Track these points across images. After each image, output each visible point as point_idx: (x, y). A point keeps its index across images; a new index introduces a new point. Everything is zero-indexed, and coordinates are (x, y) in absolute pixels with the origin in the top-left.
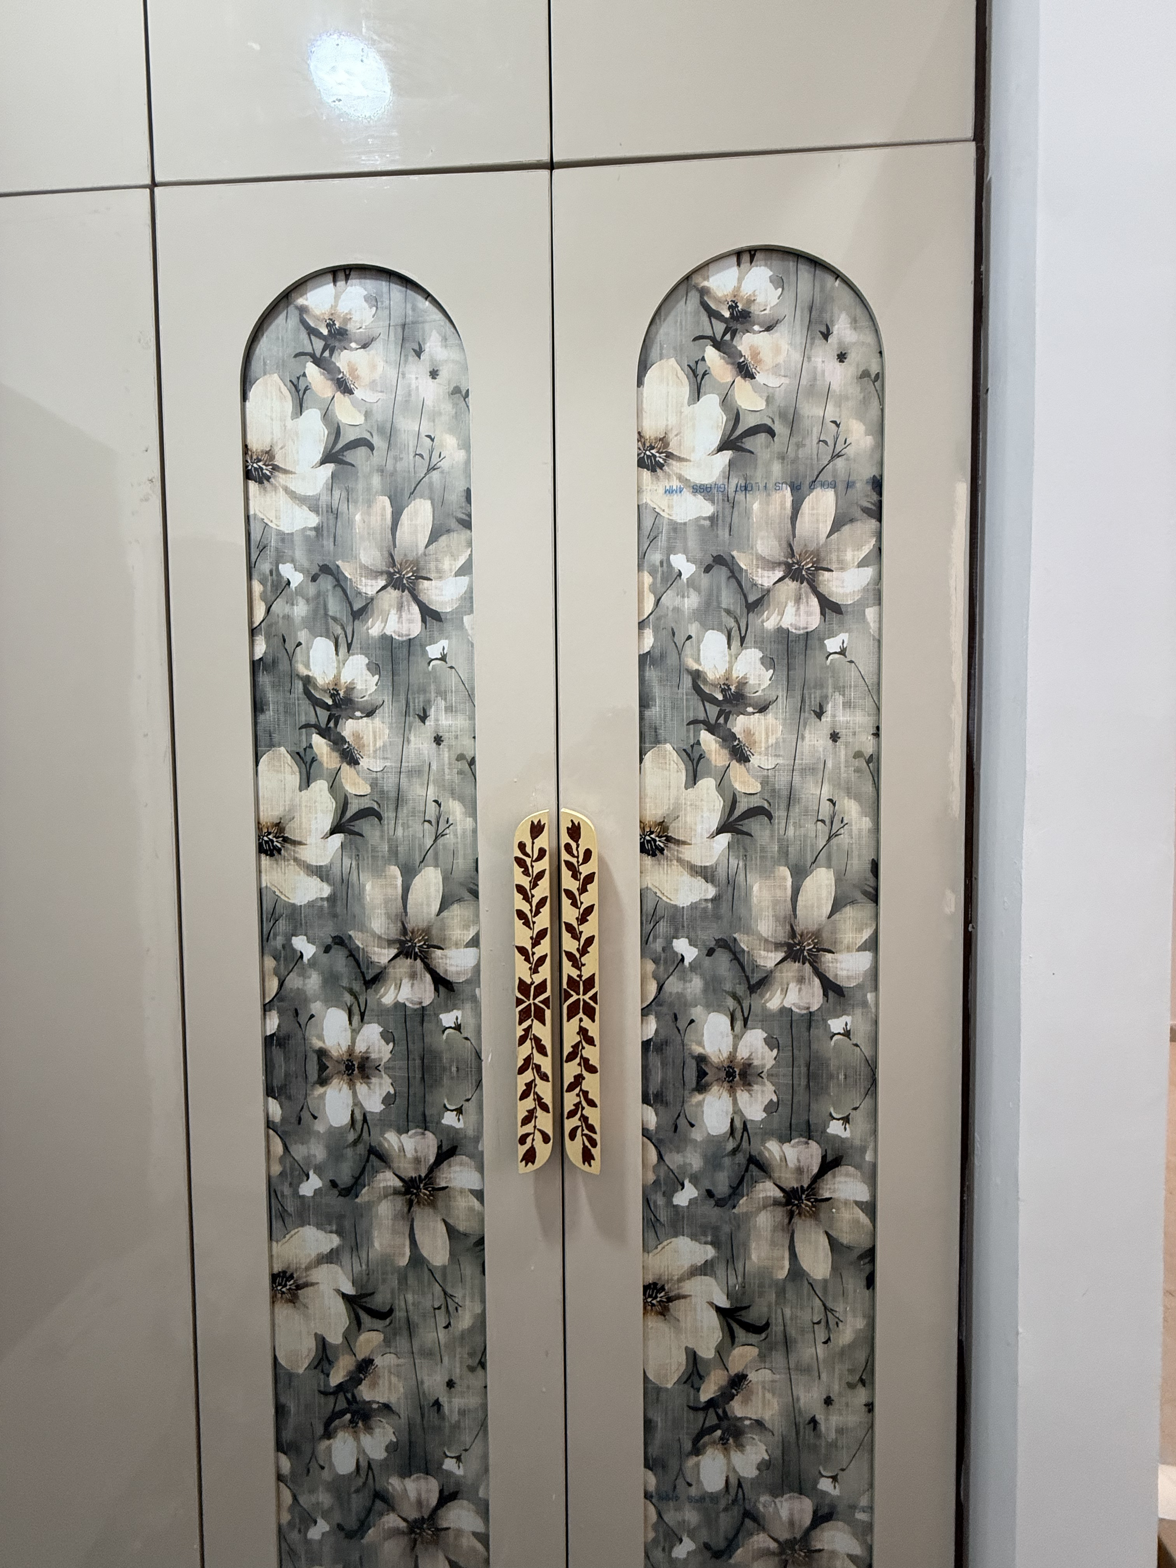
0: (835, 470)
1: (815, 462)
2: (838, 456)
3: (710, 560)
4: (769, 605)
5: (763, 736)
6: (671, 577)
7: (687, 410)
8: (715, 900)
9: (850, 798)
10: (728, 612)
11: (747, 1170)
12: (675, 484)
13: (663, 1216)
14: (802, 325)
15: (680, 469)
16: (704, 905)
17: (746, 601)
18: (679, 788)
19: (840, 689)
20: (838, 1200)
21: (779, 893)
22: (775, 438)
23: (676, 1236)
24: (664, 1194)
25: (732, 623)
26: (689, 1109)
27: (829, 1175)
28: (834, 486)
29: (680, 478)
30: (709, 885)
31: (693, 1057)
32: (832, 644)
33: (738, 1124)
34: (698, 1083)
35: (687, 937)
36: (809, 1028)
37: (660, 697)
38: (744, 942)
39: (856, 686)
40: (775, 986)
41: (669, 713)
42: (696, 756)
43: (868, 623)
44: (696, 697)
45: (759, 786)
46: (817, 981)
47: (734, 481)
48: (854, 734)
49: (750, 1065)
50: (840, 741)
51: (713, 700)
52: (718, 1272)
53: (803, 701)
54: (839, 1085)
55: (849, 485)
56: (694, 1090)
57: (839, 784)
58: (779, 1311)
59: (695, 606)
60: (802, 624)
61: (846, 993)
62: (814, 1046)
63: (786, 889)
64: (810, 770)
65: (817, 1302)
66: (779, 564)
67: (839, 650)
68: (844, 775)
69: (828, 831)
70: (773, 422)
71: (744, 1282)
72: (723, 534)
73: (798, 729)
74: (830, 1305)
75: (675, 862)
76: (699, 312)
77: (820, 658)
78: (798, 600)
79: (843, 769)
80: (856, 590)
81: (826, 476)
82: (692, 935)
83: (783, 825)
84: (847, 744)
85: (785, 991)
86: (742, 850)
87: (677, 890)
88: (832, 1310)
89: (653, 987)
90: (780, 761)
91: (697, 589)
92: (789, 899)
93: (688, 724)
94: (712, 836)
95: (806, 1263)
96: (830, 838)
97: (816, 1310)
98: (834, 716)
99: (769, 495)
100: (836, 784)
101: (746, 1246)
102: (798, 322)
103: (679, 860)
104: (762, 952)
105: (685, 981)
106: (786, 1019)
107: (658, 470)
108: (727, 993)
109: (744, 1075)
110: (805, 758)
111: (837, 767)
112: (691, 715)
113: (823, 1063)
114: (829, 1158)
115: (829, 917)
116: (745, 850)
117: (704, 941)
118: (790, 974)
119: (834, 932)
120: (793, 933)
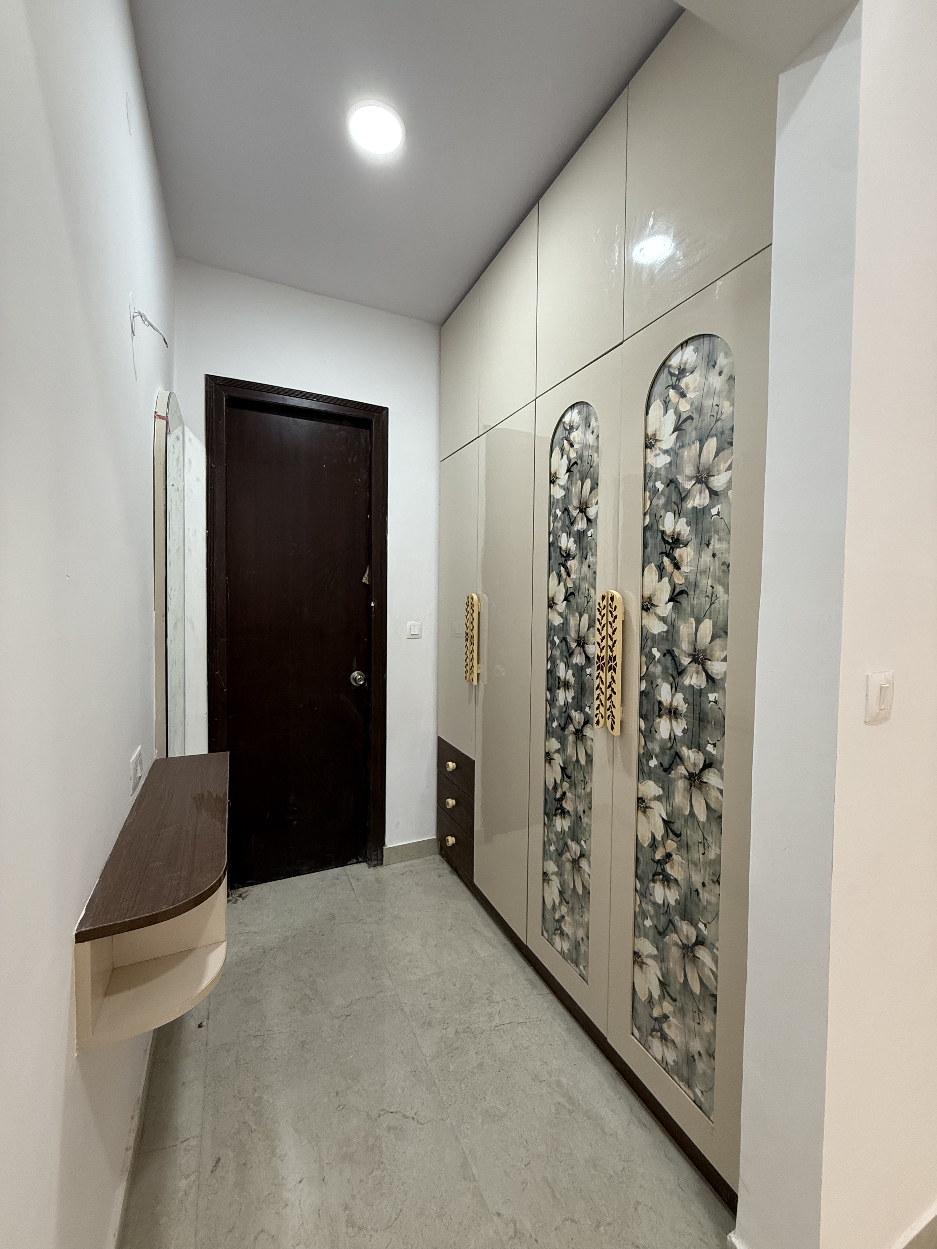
0: (717, 428)
1: (709, 426)
2: (718, 420)
3: (669, 481)
4: (689, 497)
5: (686, 558)
6: (655, 491)
7: (662, 419)
8: (667, 632)
9: (720, 585)
10: (674, 503)
11: (675, 758)
12: (658, 451)
13: (646, 769)
14: (705, 366)
15: (660, 445)
16: (663, 634)
17: (681, 496)
18: (656, 582)
19: (717, 532)
20: (710, 784)
21: (690, 630)
22: (694, 421)
23: (649, 780)
24: (646, 760)
25: (676, 508)
26: (656, 725)
27: (706, 771)
28: (716, 435)
29: (660, 449)
30: (665, 625)
31: (657, 701)
32: (714, 511)
33: (672, 736)
34: (659, 713)
35: (657, 648)
36: (700, 696)
37: (652, 544)
38: (677, 652)
39: (723, 530)
40: (687, 674)
41: (653, 549)
42: (662, 568)
43: (729, 498)
44: (663, 542)
45: (684, 580)
46: (704, 674)
47: (678, 445)
48: (722, 553)
49: (677, 709)
50: (716, 557)
51: (668, 543)
52: (664, 802)
53: (702, 540)
54: (712, 727)
55: (722, 433)
56: (657, 716)
57: (715, 579)
58: (685, 830)
59: (663, 502)
60: (702, 504)
61: (716, 681)
62: (702, 705)
63: (693, 629)
64: (704, 572)
65: (700, 833)
66: (694, 477)
67: (716, 513)
68: (717, 574)
69: (710, 601)
70: (693, 413)
71: (672, 810)
72: (674, 469)
73: (699, 554)
74: (706, 836)
75: (653, 614)
76: (668, 376)
77: (709, 517)
78: (701, 493)
79: (717, 571)
80: (724, 482)
81: (713, 432)
82: (658, 647)
83: (692, 599)
84: (719, 559)
85: (691, 677)
86: (677, 610)
87: (654, 626)
88: (706, 839)
89: (644, 669)
90: (692, 568)
91: (664, 495)
92: (694, 633)
93: (660, 554)
94: (666, 603)
95: (696, 811)
96: (711, 605)
97: (700, 836)
98: (714, 545)
99: (691, 447)
100: (714, 579)
101: (673, 793)
102: (703, 365)
103: (655, 614)
104: (683, 658)
105: (656, 667)
106: (691, 690)
107: (653, 448)
108: (670, 674)
109: (675, 713)
110: (702, 567)
111: (715, 570)
112: (661, 550)
113: (706, 714)
114: (707, 762)
115: (710, 643)
116: (678, 610)
117: (662, 650)
118: (693, 669)
119: (712, 650)
120: (695, 650)
